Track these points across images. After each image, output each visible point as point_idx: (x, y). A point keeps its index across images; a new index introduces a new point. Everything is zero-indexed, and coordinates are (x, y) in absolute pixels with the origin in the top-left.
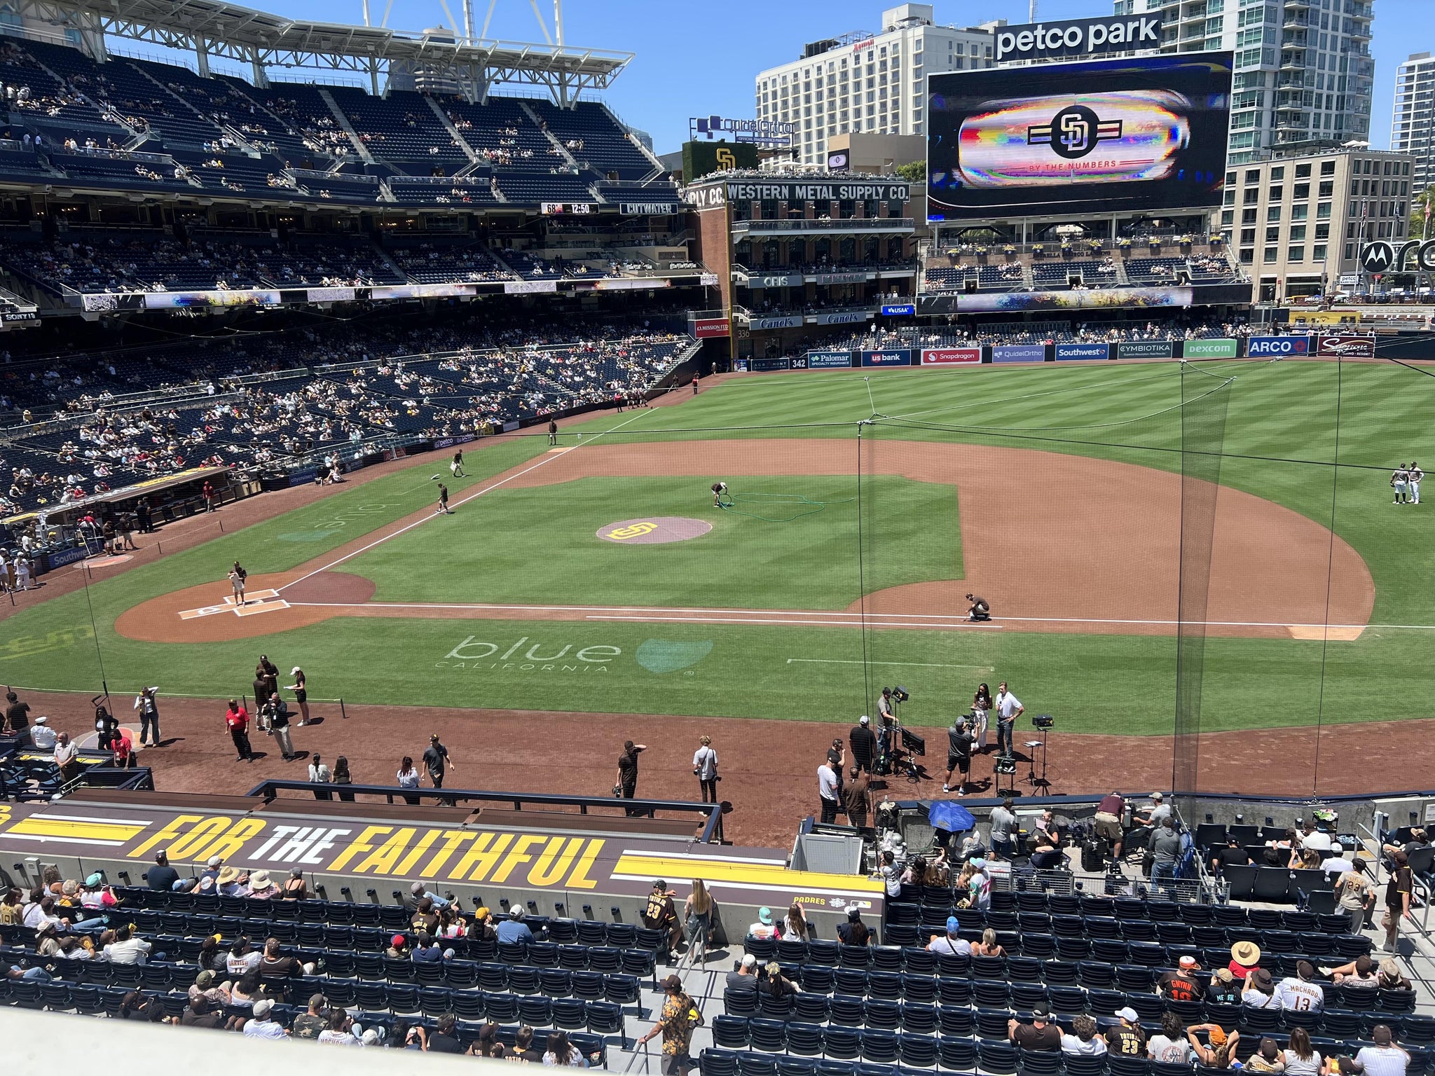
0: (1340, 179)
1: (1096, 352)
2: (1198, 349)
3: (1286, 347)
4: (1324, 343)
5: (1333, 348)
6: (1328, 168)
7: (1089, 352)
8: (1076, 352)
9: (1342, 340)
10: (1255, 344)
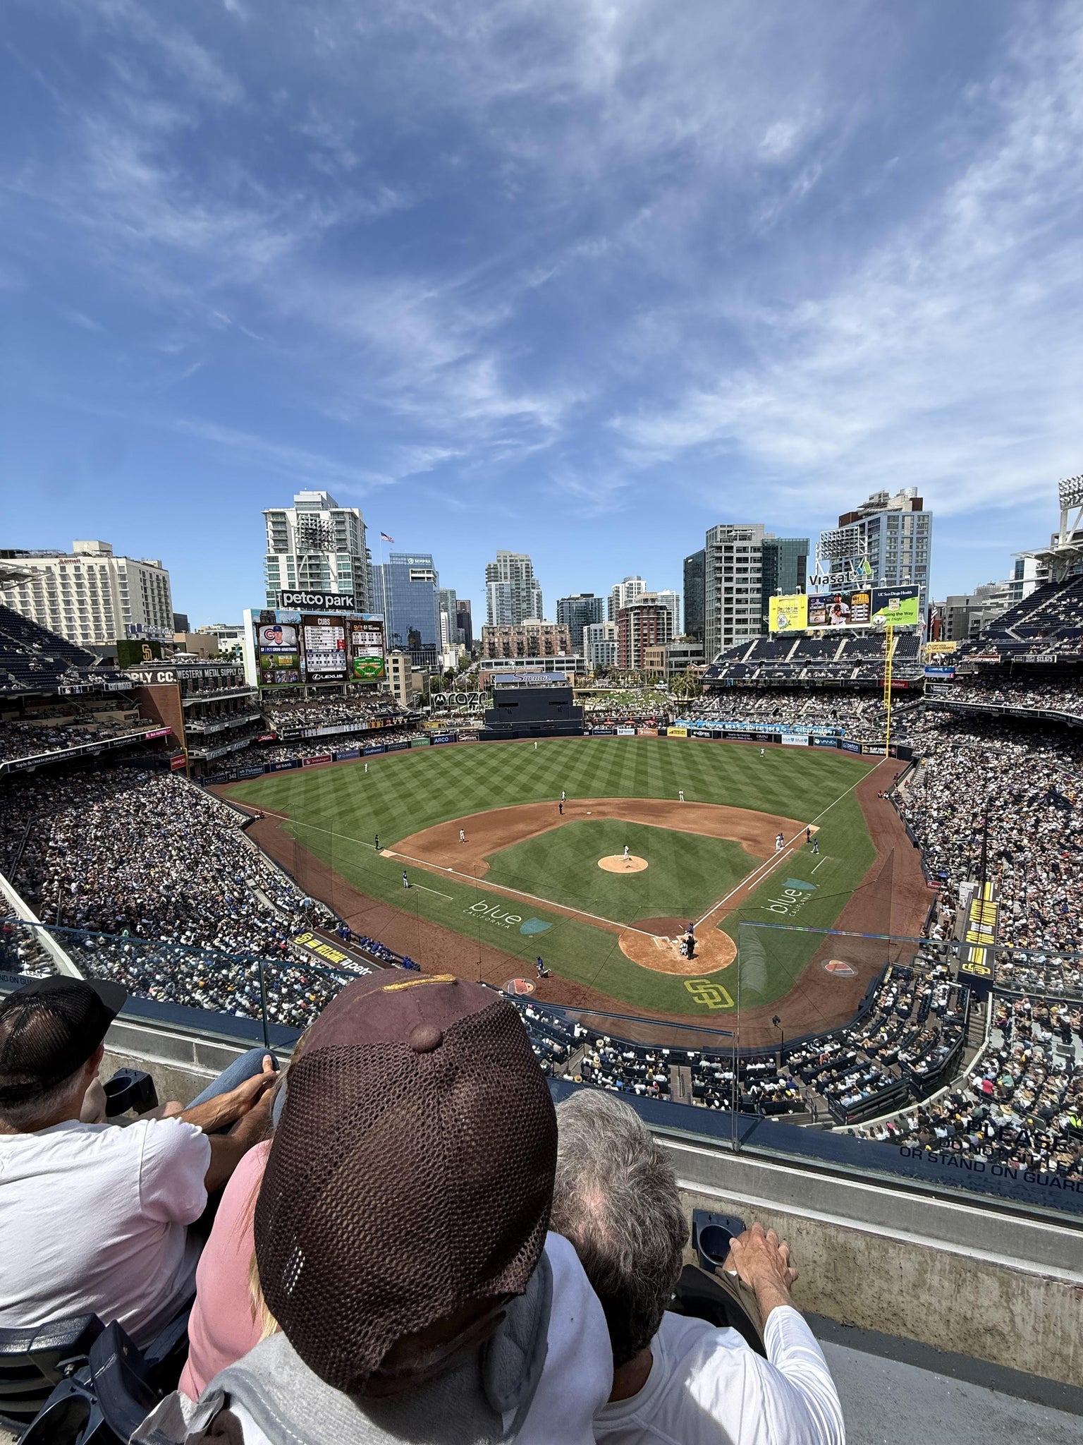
0: (401, 665)
1: (380, 750)
3: (447, 739)
4: (460, 737)
5: (463, 739)
6: (396, 661)
7: (377, 750)
8: (372, 751)
9: (466, 735)
10: (437, 738)
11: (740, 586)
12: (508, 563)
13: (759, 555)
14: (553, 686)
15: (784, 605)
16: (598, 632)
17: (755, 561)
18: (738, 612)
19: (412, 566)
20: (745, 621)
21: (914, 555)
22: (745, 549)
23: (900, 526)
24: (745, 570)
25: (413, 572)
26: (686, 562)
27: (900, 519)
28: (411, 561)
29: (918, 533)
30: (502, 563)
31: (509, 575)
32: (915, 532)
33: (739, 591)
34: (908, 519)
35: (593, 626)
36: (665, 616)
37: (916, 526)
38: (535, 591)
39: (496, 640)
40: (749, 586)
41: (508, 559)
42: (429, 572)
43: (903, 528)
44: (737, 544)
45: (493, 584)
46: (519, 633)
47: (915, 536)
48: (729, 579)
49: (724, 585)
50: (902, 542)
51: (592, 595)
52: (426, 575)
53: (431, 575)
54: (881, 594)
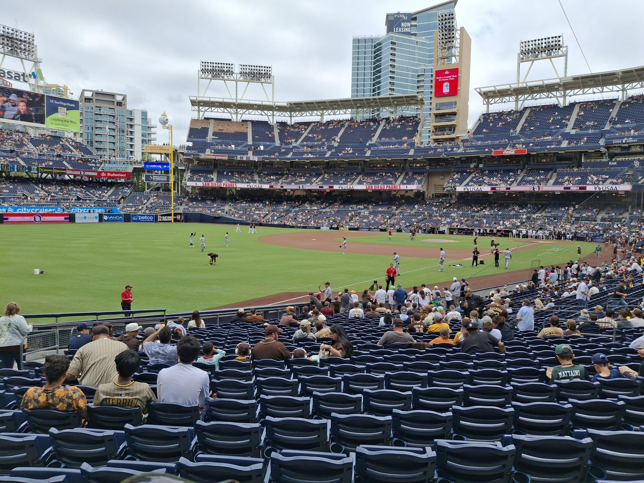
54: (52, 102)
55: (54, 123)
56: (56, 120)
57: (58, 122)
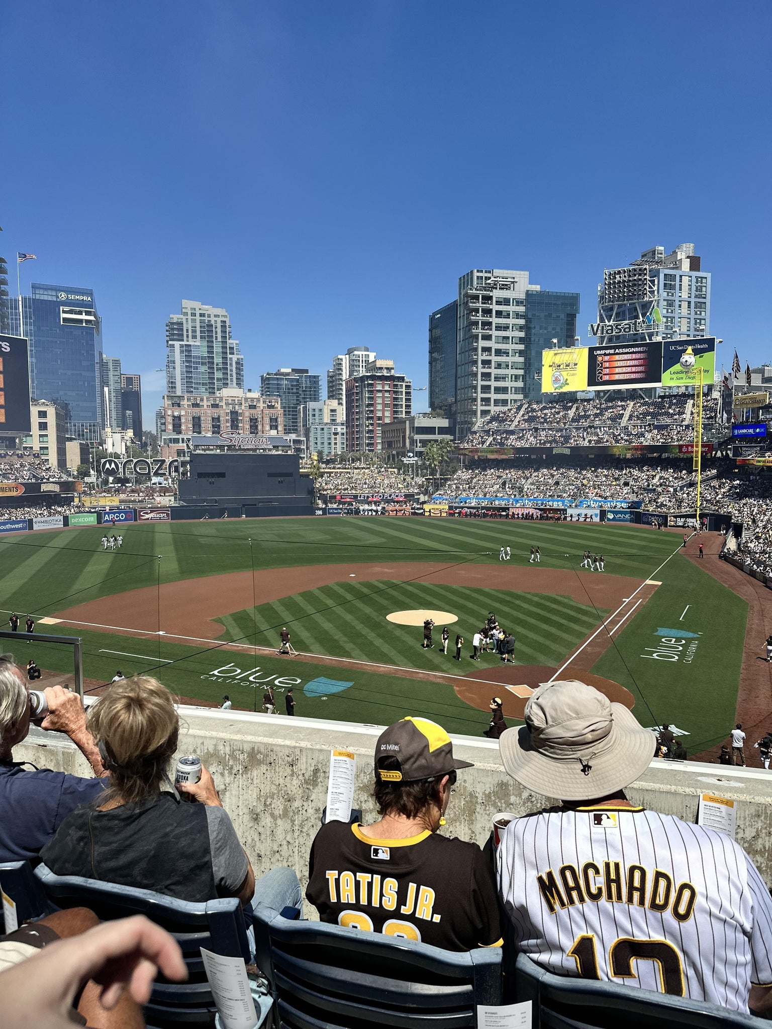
0: (51, 420)
1: (20, 526)
2: (76, 520)
3: (122, 516)
4: (141, 514)
5: (147, 516)
6: (43, 414)
7: (16, 526)
8: (8, 526)
9: (152, 512)
10: (107, 515)
11: (500, 346)
12: (198, 318)
13: (522, 309)
14: (274, 452)
15: (558, 360)
16: (317, 413)
17: (518, 316)
18: (497, 379)
19: (64, 304)
20: (504, 390)
21: (693, 322)
22: (506, 302)
23: (677, 287)
24: (506, 328)
25: (64, 312)
26: (432, 319)
27: (678, 278)
28: (63, 296)
29: (696, 297)
30: (190, 317)
31: (198, 334)
32: (693, 296)
33: (499, 352)
34: (685, 280)
35: (312, 405)
36: (404, 390)
37: (694, 288)
38: (235, 358)
39: (183, 413)
40: (510, 347)
41: (198, 312)
42: (88, 313)
43: (680, 289)
44: (497, 294)
45: (177, 344)
46: (215, 406)
47: (693, 300)
48: (488, 338)
49: (482, 343)
50: (680, 306)
51: (306, 371)
52: (84, 317)
53: (92, 318)
54: (673, 348)
55: (675, 378)
56: (678, 373)
57: (679, 376)
